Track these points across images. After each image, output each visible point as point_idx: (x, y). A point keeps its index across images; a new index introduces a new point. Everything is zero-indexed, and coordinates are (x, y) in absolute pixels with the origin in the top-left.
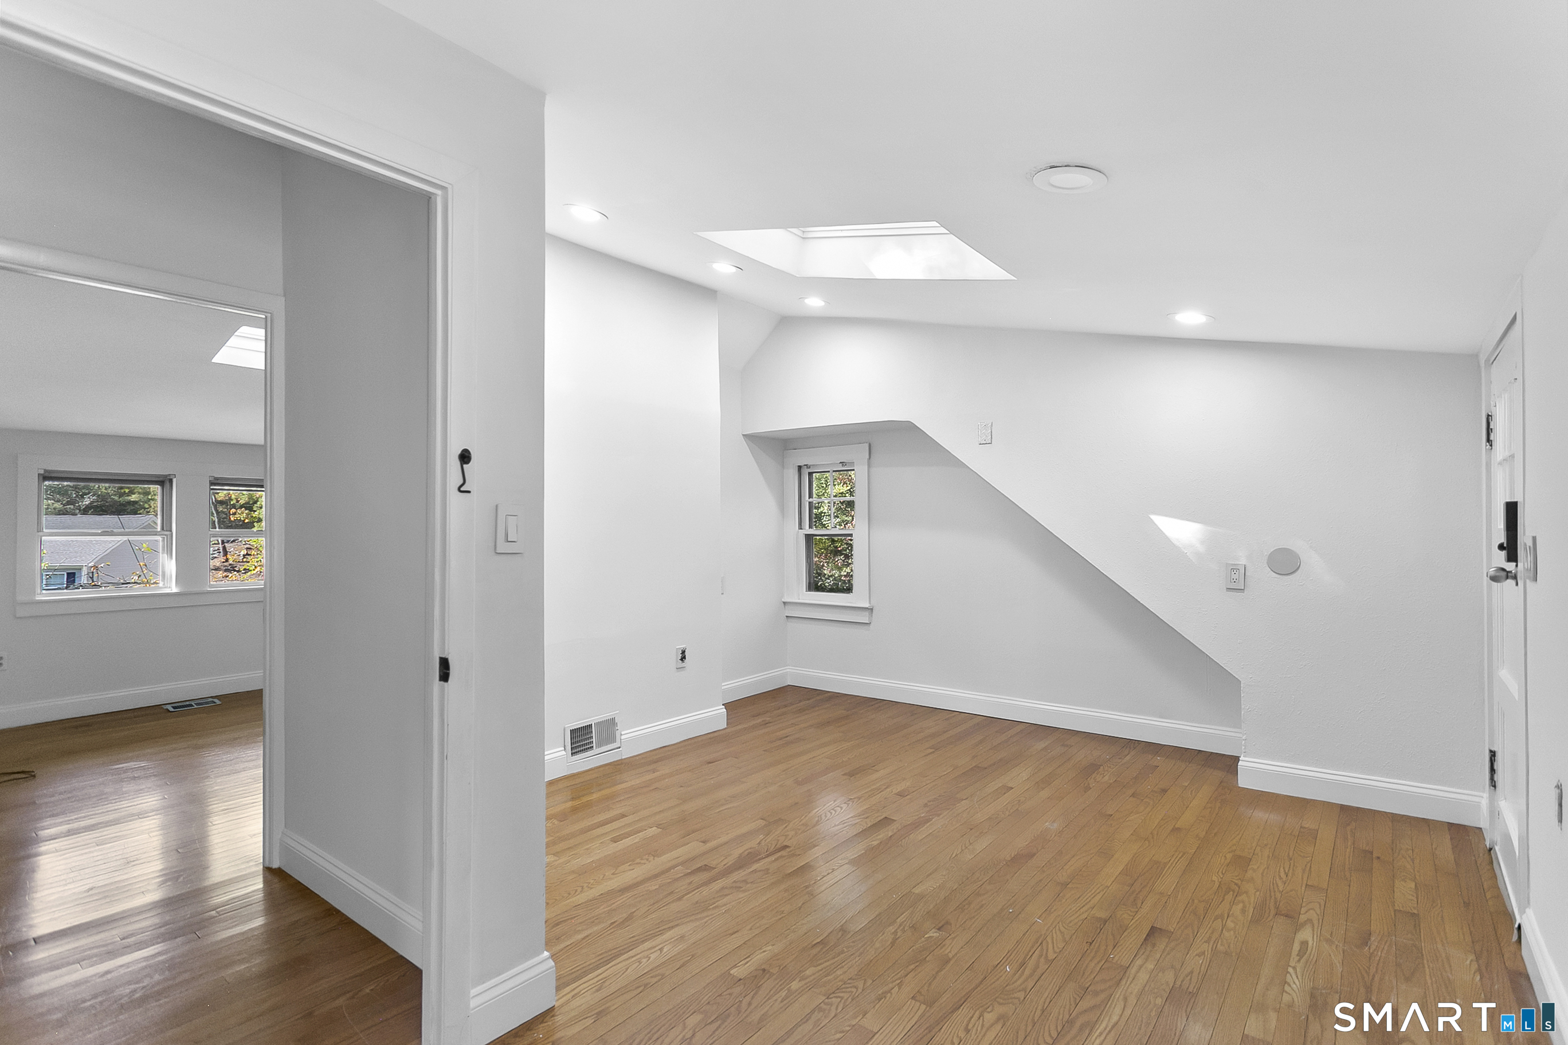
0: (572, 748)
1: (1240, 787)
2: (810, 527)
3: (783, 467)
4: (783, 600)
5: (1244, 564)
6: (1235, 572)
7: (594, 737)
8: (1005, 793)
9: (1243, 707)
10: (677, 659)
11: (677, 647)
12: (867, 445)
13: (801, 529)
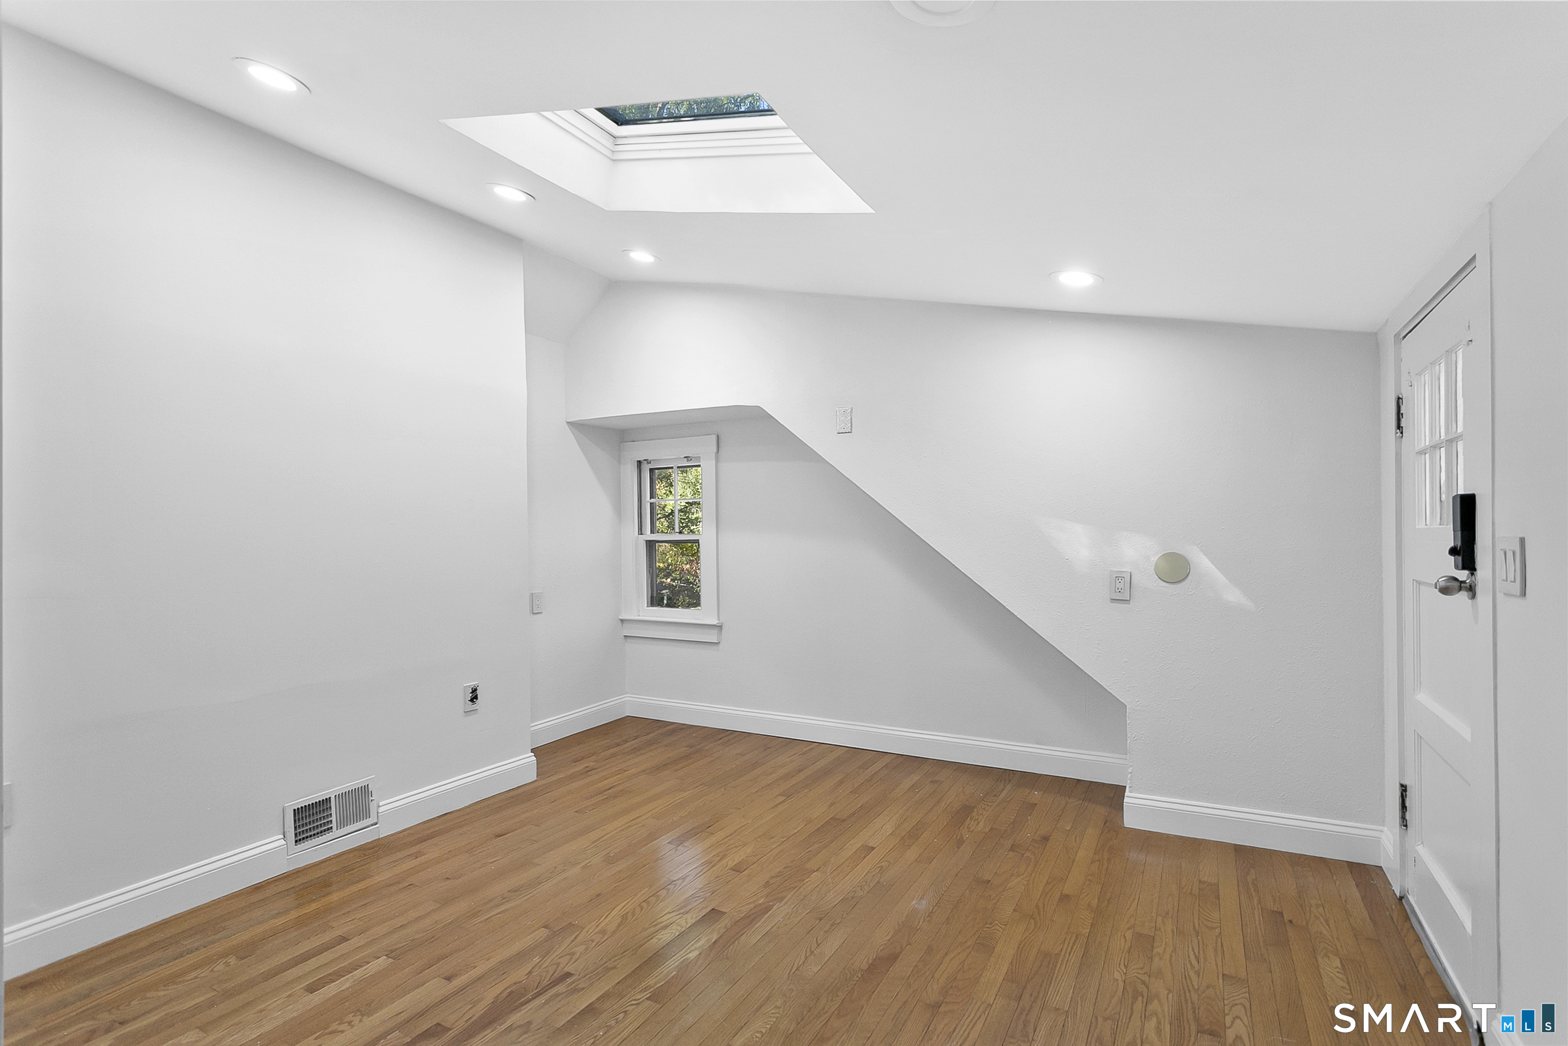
0: (296, 835)
1: (1126, 827)
2: (652, 532)
3: (619, 462)
4: (620, 617)
5: (1129, 571)
6: (1120, 580)
7: (334, 815)
8: (865, 857)
9: (1129, 735)
10: (465, 700)
11: (465, 685)
12: (714, 437)
13: (641, 534)
